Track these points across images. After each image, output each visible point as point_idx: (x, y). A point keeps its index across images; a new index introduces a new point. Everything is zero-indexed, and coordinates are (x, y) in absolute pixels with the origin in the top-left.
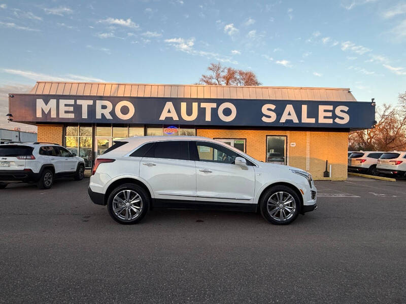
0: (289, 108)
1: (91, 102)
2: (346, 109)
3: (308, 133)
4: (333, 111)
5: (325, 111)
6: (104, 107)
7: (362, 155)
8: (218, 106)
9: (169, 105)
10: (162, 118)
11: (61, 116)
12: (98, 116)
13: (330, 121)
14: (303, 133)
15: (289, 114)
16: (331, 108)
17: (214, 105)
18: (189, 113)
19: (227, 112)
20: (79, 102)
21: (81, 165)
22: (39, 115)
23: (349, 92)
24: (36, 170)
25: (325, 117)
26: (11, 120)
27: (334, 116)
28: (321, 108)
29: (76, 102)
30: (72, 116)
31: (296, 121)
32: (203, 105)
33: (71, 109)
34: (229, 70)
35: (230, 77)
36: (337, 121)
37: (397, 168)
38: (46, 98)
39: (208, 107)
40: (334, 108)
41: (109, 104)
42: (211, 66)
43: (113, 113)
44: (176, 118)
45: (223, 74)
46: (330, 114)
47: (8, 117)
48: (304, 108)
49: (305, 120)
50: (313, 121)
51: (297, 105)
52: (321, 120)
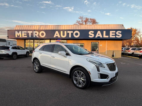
0: (99, 32)
1: (32, 32)
2: (120, 32)
3: (107, 41)
4: (115, 33)
5: (112, 33)
6: (36, 33)
7: (129, 49)
8: (73, 32)
9: (57, 32)
10: (55, 37)
11: (23, 37)
12: (34, 37)
13: (114, 37)
14: (105, 41)
15: (99, 34)
16: (115, 32)
17: (72, 32)
18: (64, 35)
19: (77, 34)
20: (28, 32)
21: (27, 52)
22: (16, 36)
23: (123, 26)
24: (10, 54)
25: (112, 35)
26: (8, 38)
27: (116, 35)
28: (111, 32)
29: (27, 32)
30: (26, 36)
31: (101, 37)
32: (68, 32)
33: (26, 34)
34: (86, 18)
35: (87, 21)
36: (117, 36)
37: (141, 54)
38: (18, 31)
39: (70, 32)
40: (116, 32)
41: (37, 32)
42: (80, 17)
43: (39, 35)
44: (59, 37)
45: (84, 20)
46: (114, 34)
47: (7, 37)
48: (105, 32)
49: (105, 36)
50: (107, 37)
51: (102, 31)
52: (111, 36)
